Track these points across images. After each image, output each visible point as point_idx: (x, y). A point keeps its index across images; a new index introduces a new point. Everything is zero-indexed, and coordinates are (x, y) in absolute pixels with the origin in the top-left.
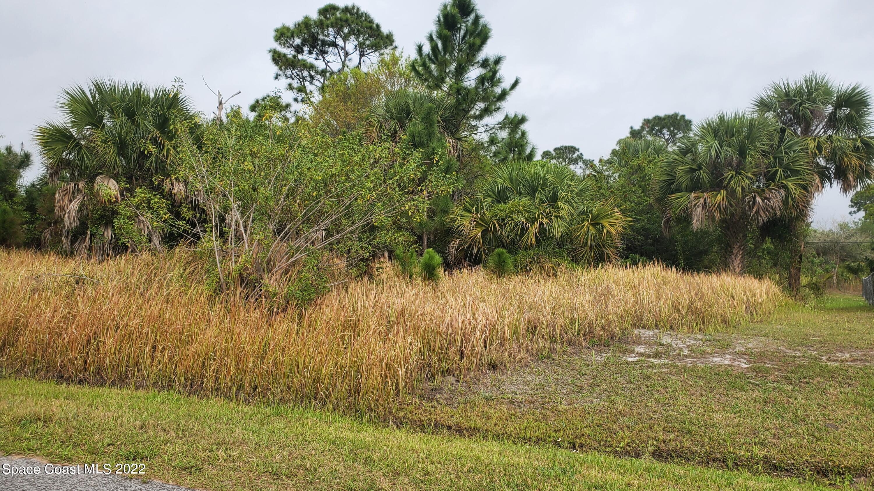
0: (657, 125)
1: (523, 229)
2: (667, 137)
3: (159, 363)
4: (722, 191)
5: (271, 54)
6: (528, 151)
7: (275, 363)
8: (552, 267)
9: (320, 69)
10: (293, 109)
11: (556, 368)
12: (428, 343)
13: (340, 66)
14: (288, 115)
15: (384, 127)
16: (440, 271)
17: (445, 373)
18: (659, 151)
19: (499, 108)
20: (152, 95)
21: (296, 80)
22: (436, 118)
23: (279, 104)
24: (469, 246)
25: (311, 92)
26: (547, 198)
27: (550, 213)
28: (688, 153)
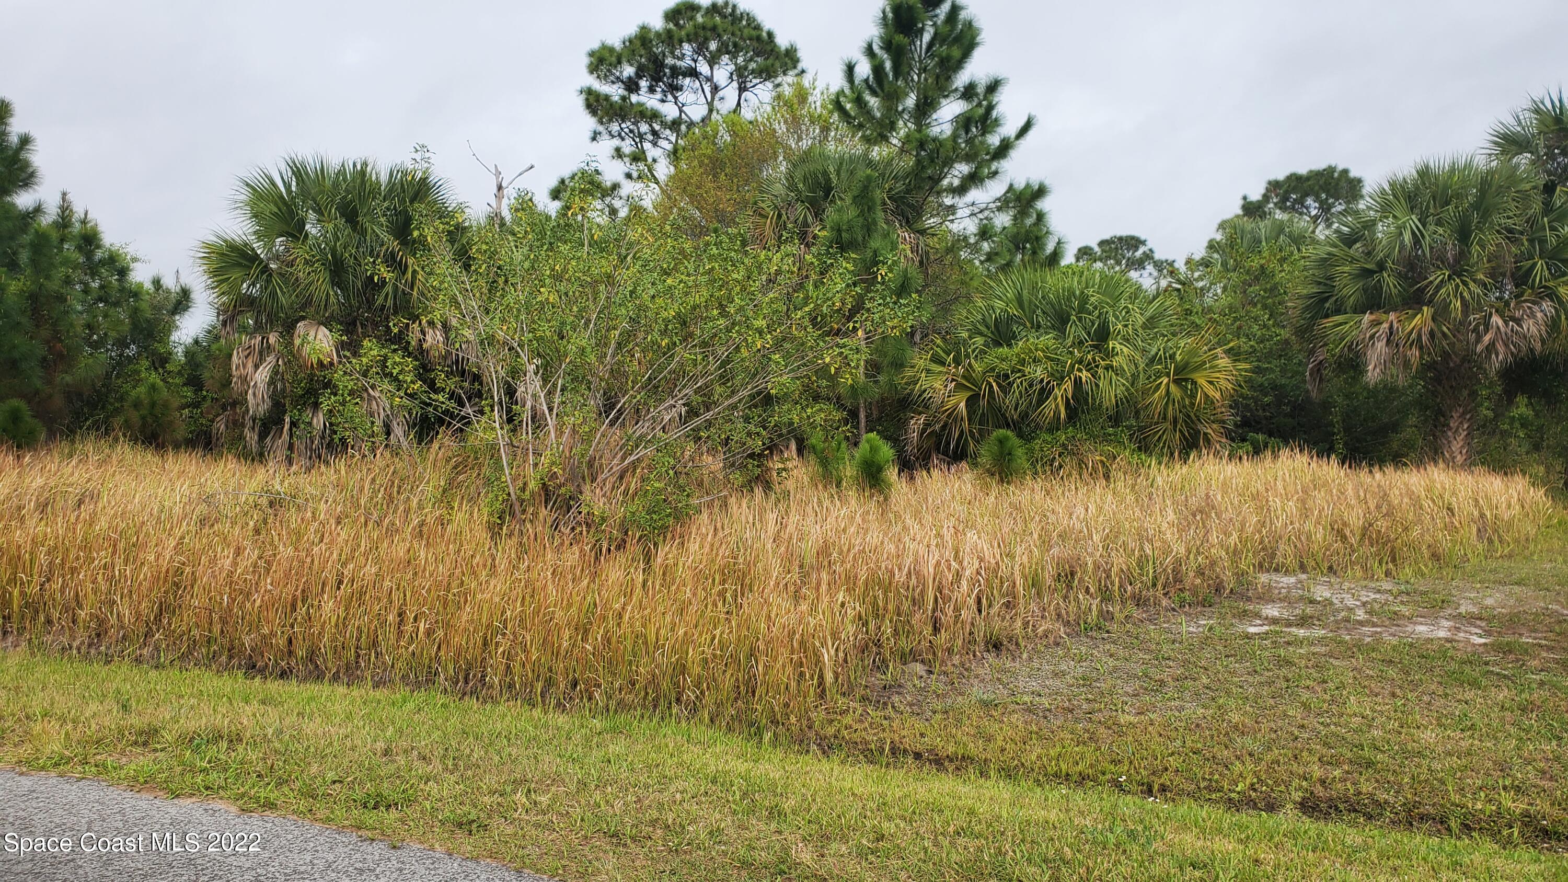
0: (1294, 190)
1: (1043, 391)
2: (1314, 212)
3: (410, 642)
4: (1425, 309)
5: (583, 96)
6: (1050, 247)
8: (1102, 461)
9: (669, 118)
10: (623, 192)
11: (1113, 648)
12: (875, 604)
13: (704, 111)
14: (617, 203)
15: (784, 217)
16: (892, 474)
17: (906, 657)
18: (1298, 240)
19: (996, 173)
21: (629, 141)
22: (879, 195)
23: (598, 186)
24: (944, 427)
25: (654, 161)
26: (1089, 334)
27: (1094, 359)
28: (1355, 241)
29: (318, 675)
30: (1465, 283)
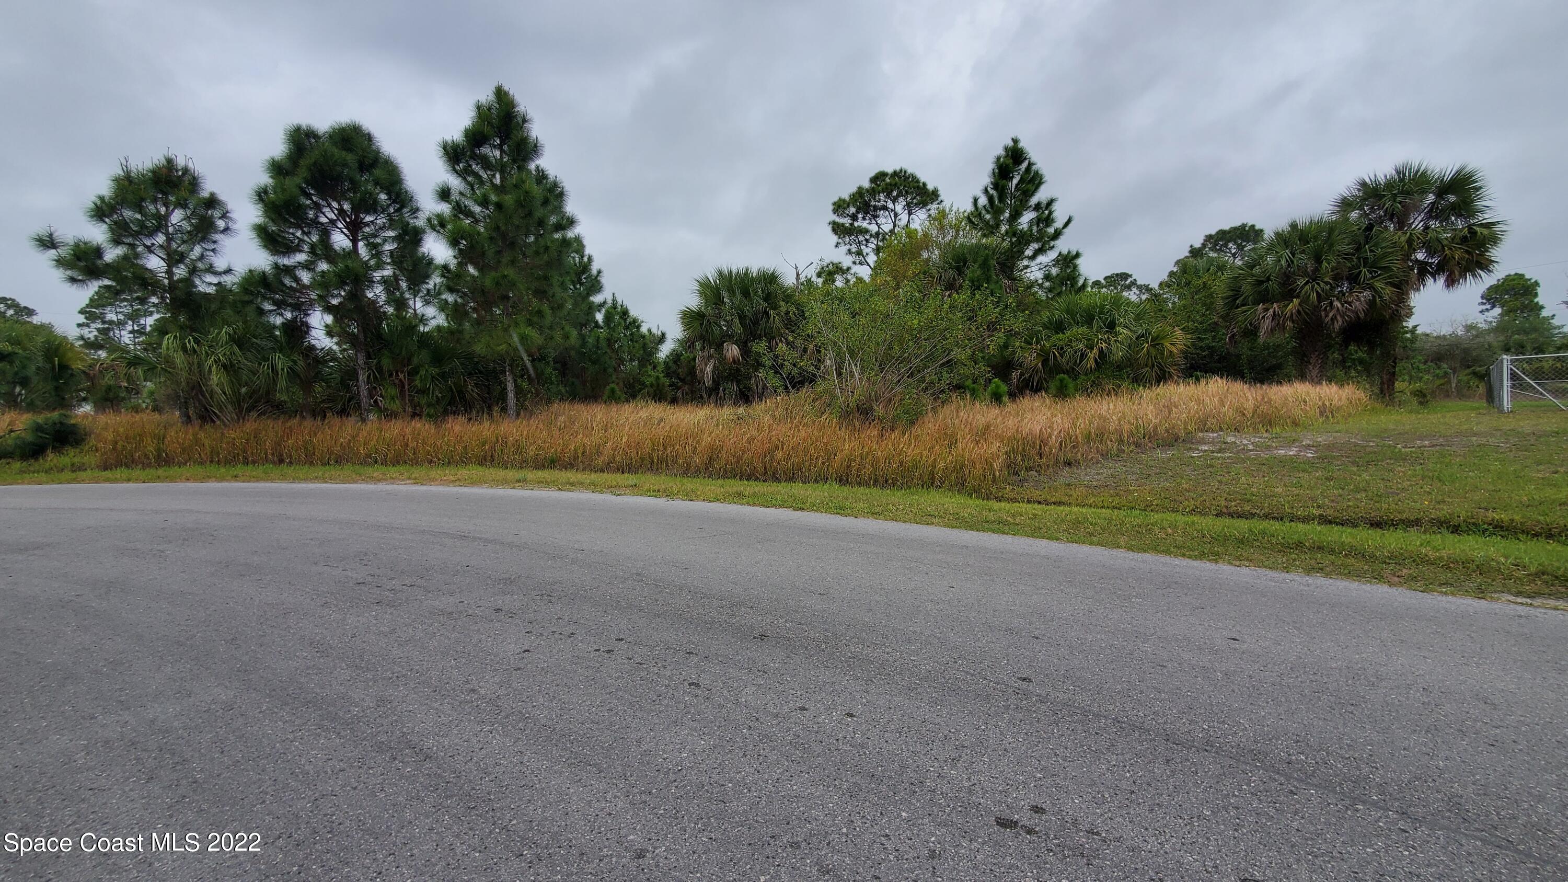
0: (1221, 240)
1: (1082, 355)
2: (1233, 251)
3: (815, 467)
4: (1295, 300)
5: (831, 226)
6: (1081, 282)
7: (901, 463)
8: (1113, 388)
9: (873, 232)
10: (852, 271)
11: (1125, 464)
12: (1013, 448)
13: (891, 226)
14: (849, 277)
15: (943, 277)
16: (1005, 399)
17: (1028, 469)
18: (1221, 267)
19: (1053, 247)
20: (755, 274)
21: (854, 246)
22: (993, 262)
23: (841, 269)
24: (1030, 376)
25: (867, 254)
26: (1105, 325)
27: (1108, 338)
28: (1255, 266)
29: (778, 480)
30: (1318, 284)
